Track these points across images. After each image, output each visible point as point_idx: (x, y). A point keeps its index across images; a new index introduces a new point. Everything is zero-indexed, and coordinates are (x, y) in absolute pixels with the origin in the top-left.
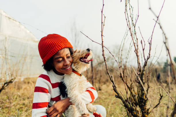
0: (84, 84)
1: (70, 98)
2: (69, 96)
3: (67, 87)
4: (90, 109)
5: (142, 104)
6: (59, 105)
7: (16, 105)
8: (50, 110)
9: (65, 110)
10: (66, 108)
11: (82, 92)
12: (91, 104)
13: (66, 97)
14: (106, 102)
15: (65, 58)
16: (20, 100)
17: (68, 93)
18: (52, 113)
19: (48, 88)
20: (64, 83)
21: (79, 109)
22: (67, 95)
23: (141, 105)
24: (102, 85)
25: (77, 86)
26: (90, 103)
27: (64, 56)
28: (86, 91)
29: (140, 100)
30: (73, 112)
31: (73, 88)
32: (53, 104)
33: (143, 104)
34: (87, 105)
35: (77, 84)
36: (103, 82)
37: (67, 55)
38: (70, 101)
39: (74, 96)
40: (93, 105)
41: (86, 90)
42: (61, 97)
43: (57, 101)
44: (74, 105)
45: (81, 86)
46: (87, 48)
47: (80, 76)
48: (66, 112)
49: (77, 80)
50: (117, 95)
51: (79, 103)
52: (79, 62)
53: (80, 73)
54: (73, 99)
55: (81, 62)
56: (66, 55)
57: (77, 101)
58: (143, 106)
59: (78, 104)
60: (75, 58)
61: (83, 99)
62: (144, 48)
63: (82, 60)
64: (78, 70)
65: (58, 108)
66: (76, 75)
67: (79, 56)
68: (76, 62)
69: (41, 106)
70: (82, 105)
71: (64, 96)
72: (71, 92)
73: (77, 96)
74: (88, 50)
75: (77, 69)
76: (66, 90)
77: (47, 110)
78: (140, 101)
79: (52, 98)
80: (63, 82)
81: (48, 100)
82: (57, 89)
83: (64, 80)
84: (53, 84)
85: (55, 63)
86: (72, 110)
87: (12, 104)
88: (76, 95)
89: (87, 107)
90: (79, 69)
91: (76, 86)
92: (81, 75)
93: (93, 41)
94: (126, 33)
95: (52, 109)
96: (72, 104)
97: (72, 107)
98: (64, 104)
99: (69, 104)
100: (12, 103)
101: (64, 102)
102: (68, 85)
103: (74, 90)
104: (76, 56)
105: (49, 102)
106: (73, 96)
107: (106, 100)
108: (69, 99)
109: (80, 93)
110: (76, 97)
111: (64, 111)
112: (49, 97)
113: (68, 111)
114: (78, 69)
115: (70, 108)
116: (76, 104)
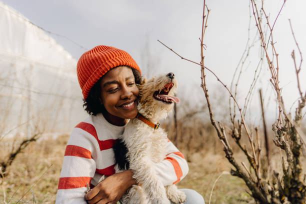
0: (162, 145)
1: (135, 171)
2: (132, 167)
3: (129, 149)
4: (172, 196)
5: (297, 195)
6: (112, 185)
7: (40, 182)
8: (92, 193)
9: (123, 195)
10: (125, 191)
11: (156, 159)
12: (174, 185)
13: (126, 169)
14: (201, 184)
15: (124, 85)
16: (48, 173)
17: (131, 161)
18: (97, 200)
19: (91, 149)
20: (123, 141)
21: (151, 195)
22: (128, 164)
23: (293, 196)
24: (192, 154)
25: (149, 148)
26: (174, 183)
27: (121, 80)
28: (165, 159)
29: (290, 186)
30: (138, 199)
31: (140, 151)
32: (100, 181)
33: (299, 195)
34: (167, 187)
35: (149, 145)
36: (195, 148)
37: (127, 79)
38: (134, 177)
39: (142, 168)
40: (178, 188)
41: (165, 157)
42: (117, 168)
43: (107, 176)
44: (141, 185)
45: (156, 148)
46: (168, 73)
47: (155, 128)
48: (124, 200)
49: (149, 136)
50: (235, 169)
51: (152, 184)
52: (152, 102)
53: (155, 123)
54: (139, 174)
55: (155, 102)
56: (125, 80)
57: (148, 178)
58: (299, 198)
59: (150, 186)
60: (145, 93)
61: (160, 175)
62: (298, 69)
63: (157, 96)
64: (150, 117)
65: (108, 191)
66: (146, 126)
67: (152, 88)
68: (147, 101)
69: (74, 183)
70: (158, 188)
71: (122, 168)
72: (137, 159)
73: (148, 168)
74: (170, 76)
75: (149, 114)
76: (127, 155)
77: (86, 193)
78: (292, 188)
79: (99, 169)
80: (121, 140)
81: (91, 173)
82: (110, 153)
83: (123, 135)
84: (102, 141)
85: (105, 94)
86: (136, 196)
87: (33, 180)
88: (146, 167)
89: (167, 192)
90: (153, 115)
91: (146, 147)
92: (156, 126)
93: (182, 58)
94: (245, 51)
95: (96, 191)
96: (137, 184)
97: (136, 189)
98: (121, 182)
99: (132, 183)
100: (34, 177)
101: (121, 180)
102: (131, 144)
103: (142, 156)
104: (146, 89)
105: (92, 176)
106: (139, 168)
107: (199, 182)
108: (133, 172)
109: (153, 161)
110: (145, 170)
111: (120, 198)
112: (92, 168)
113: (128, 198)
114: (151, 115)
115: (132, 191)
116: (146, 185)
